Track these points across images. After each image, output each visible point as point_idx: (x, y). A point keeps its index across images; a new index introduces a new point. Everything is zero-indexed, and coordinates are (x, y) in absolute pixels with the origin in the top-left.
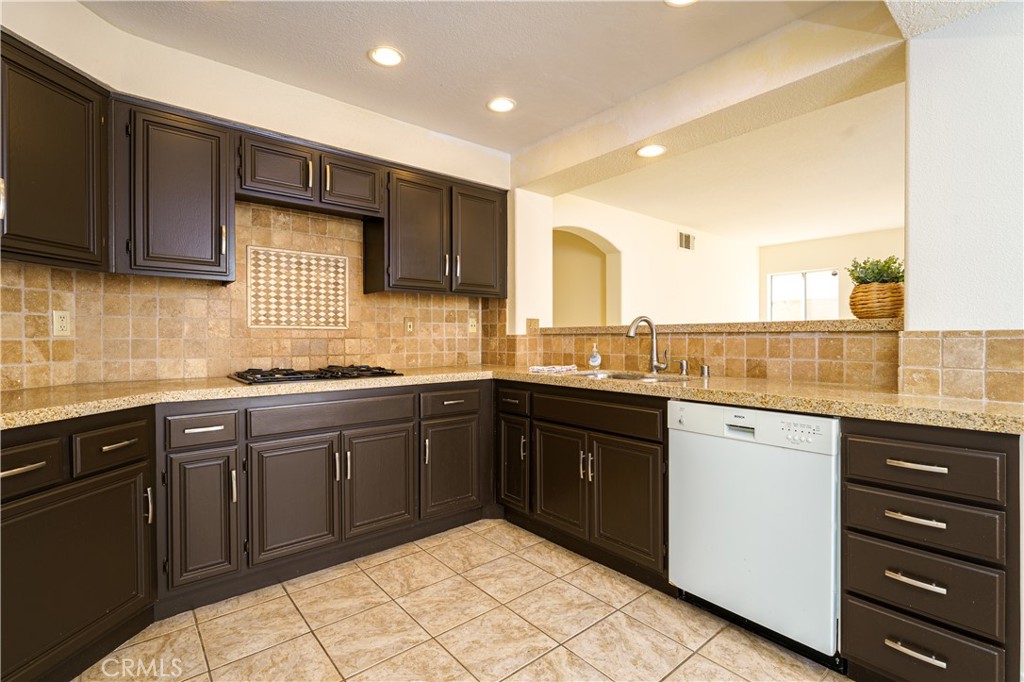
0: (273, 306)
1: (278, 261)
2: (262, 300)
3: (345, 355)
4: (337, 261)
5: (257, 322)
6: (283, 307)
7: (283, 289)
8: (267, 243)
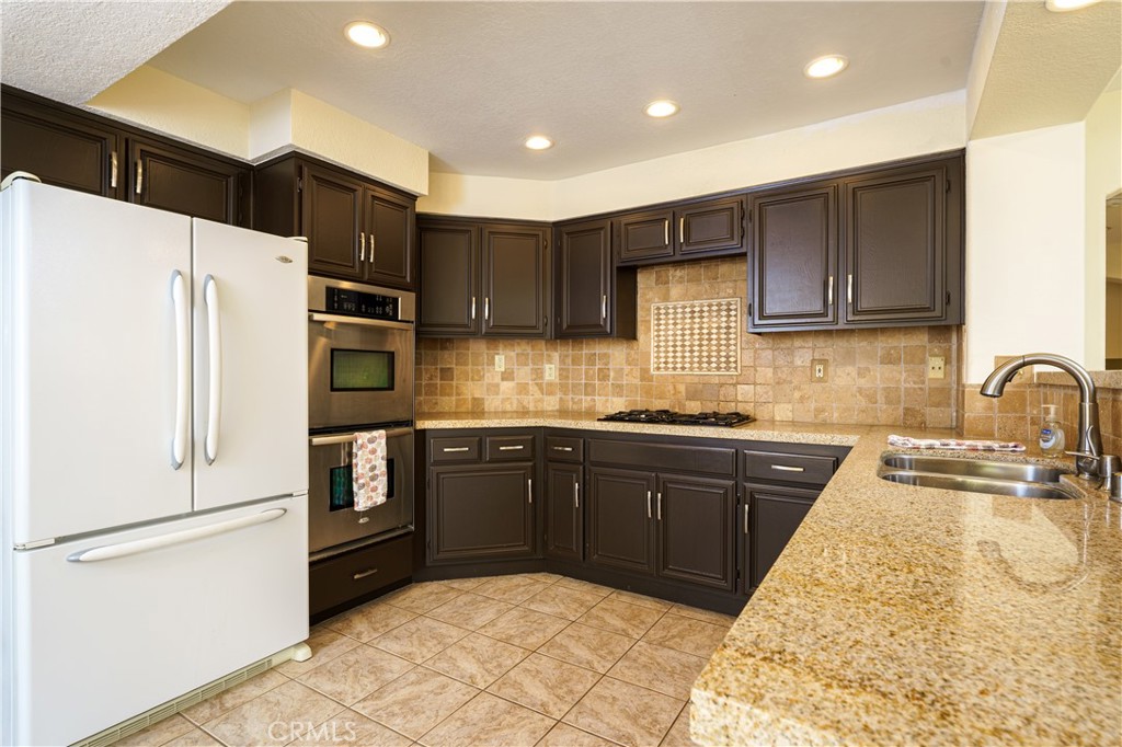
1: (675, 313)
2: (662, 349)
3: (737, 402)
4: (729, 304)
5: (658, 369)
6: (679, 354)
7: (679, 338)
8: (666, 298)
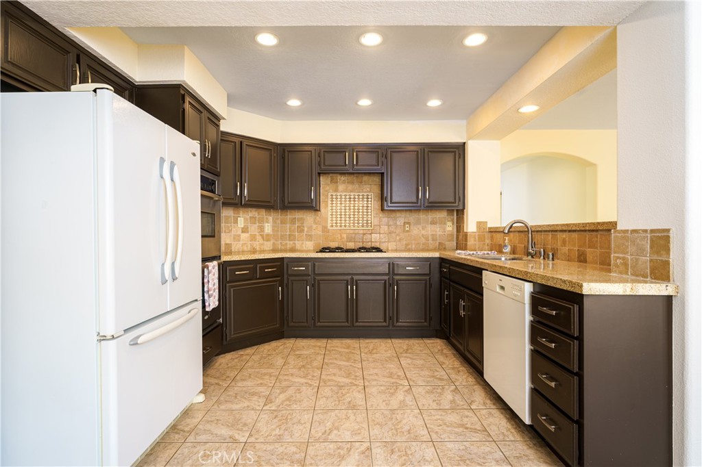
0: (339, 219)
1: (341, 198)
2: (334, 216)
3: (371, 242)
4: (368, 195)
5: (332, 226)
6: (343, 219)
7: (343, 211)
8: (336, 190)
